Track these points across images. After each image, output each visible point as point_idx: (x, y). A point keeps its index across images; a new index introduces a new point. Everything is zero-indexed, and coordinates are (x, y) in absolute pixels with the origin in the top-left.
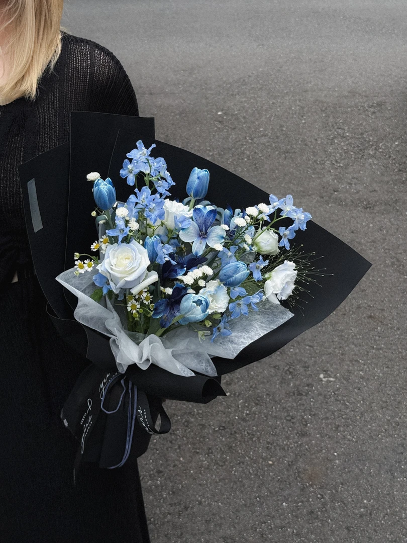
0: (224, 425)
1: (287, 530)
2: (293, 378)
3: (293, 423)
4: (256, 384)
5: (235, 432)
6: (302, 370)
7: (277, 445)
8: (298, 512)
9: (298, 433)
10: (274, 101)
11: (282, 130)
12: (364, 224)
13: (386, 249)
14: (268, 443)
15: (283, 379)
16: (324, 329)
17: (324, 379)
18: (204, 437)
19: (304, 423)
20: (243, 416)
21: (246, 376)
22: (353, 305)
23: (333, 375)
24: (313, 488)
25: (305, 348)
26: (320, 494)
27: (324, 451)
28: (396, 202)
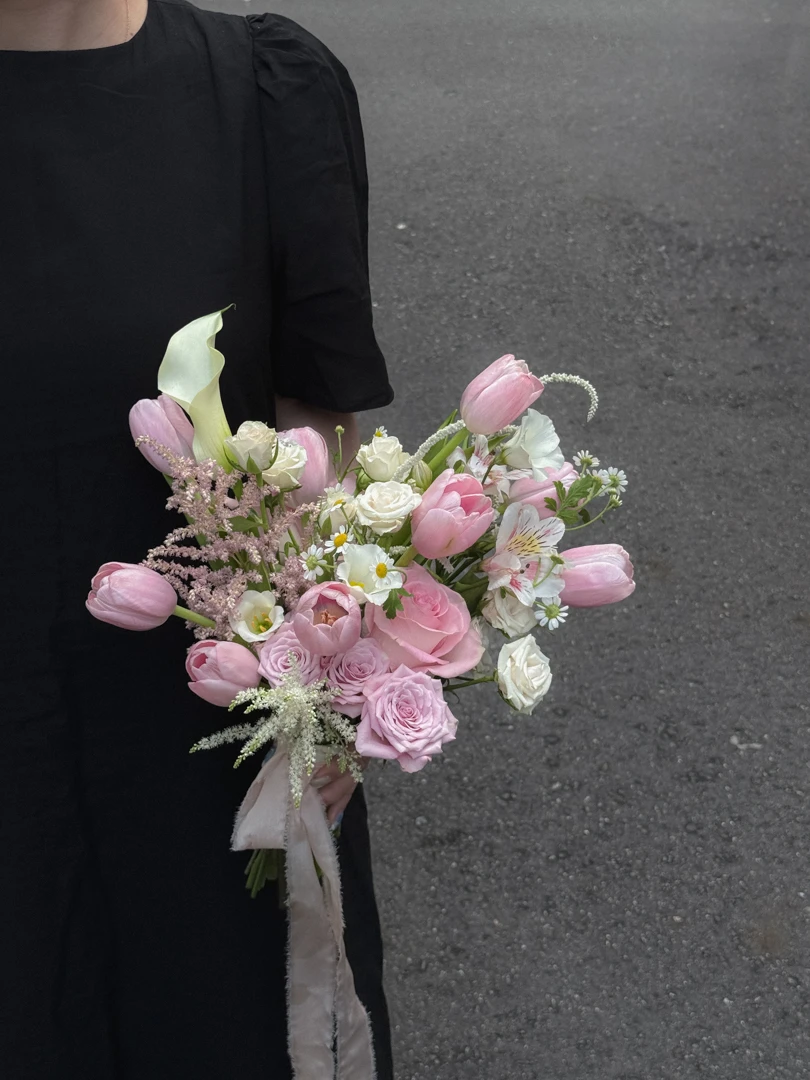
0: (565, 848)
1: (745, 1052)
2: (678, 747)
3: (702, 837)
4: (608, 763)
5: (591, 862)
6: (692, 730)
7: (682, 883)
8: (758, 1015)
9: (716, 857)
10: (503, 201)
11: (533, 259)
12: (739, 437)
13: (796, 485)
14: (664, 880)
15: (659, 748)
16: (714, 646)
17: (741, 747)
18: (530, 875)
19: (725, 836)
20: (599, 827)
21: (585, 748)
22: (758, 596)
23: (756, 738)
24: (775, 966)
25: (687, 687)
26: (791, 976)
27: (778, 890)
28: (791, 392)
